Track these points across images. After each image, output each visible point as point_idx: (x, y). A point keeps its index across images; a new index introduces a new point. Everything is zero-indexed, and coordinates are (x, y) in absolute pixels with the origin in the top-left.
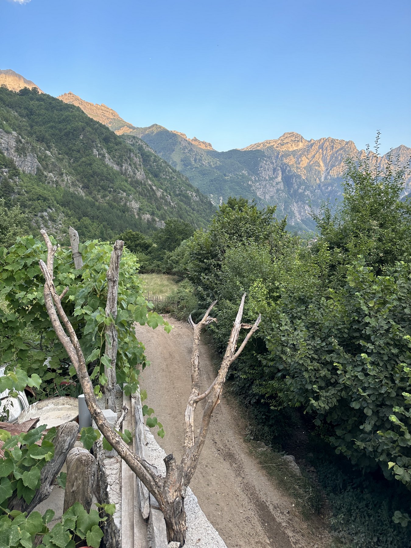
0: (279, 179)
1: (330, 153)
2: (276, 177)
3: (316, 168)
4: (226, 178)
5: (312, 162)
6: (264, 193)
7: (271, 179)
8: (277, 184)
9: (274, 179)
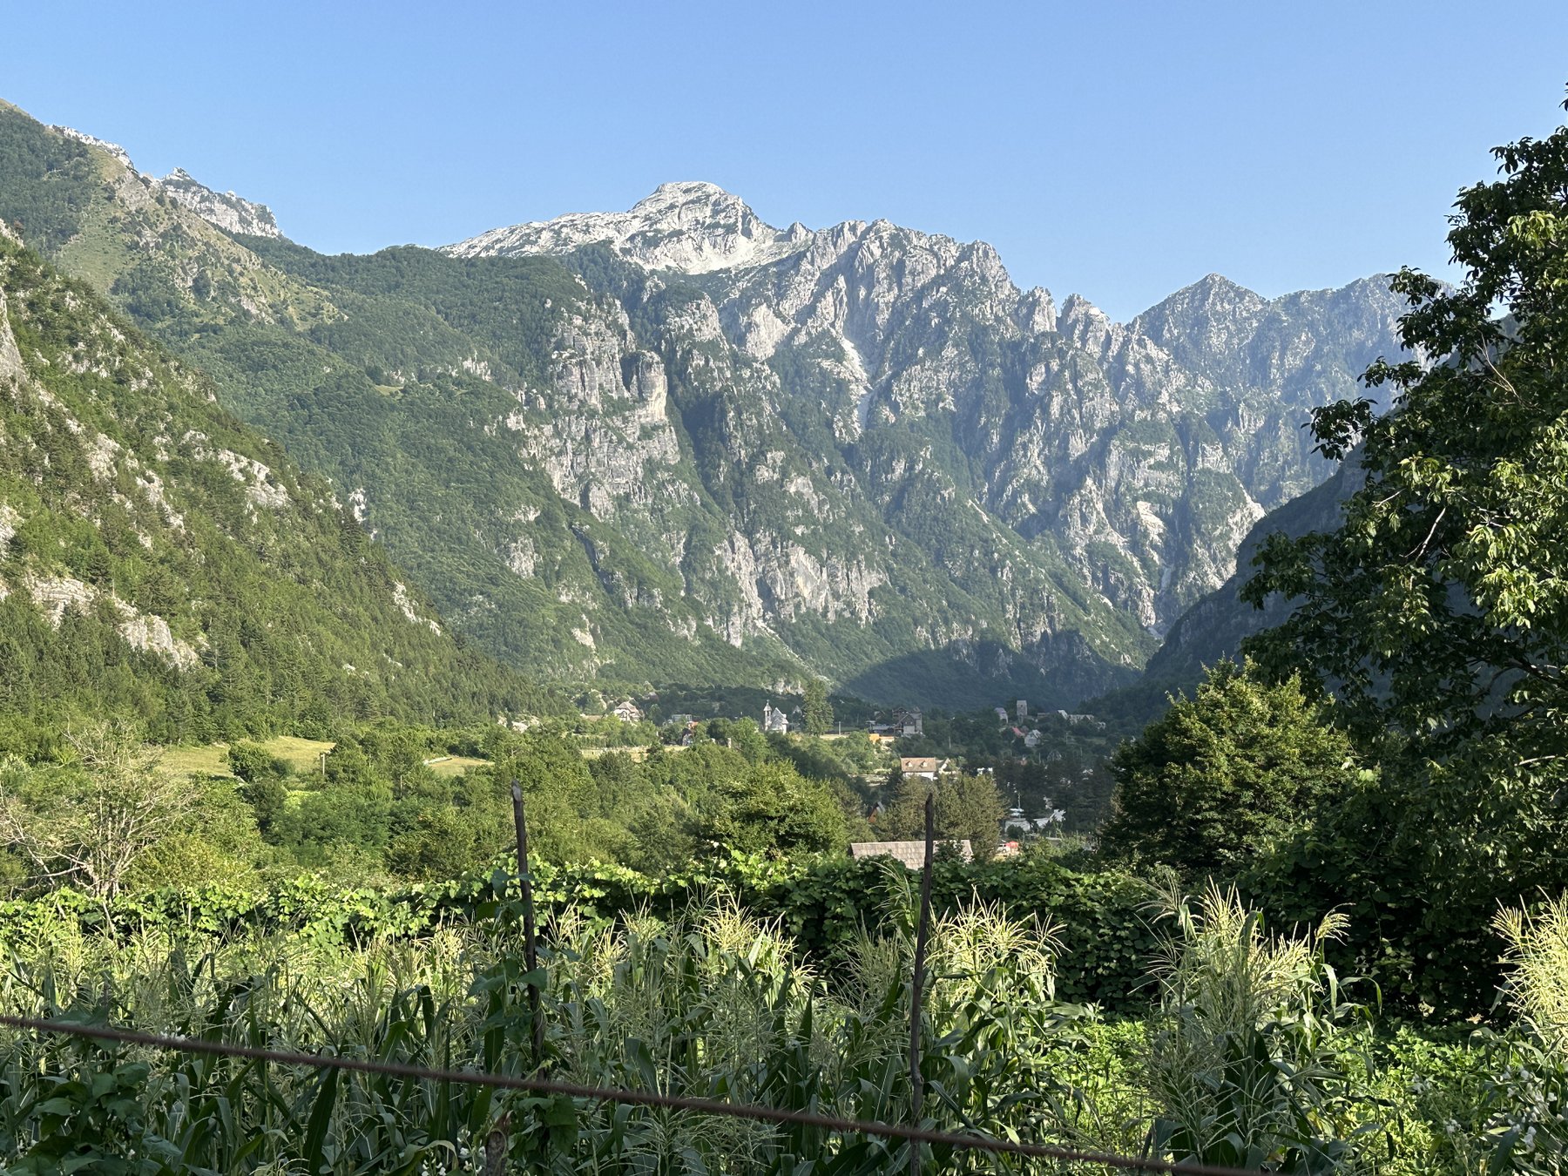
0: (657, 407)
1: (885, 296)
2: (642, 400)
3: (826, 364)
4: (384, 390)
5: (802, 338)
6: (580, 478)
7: (617, 408)
8: (647, 433)
9: (632, 408)
